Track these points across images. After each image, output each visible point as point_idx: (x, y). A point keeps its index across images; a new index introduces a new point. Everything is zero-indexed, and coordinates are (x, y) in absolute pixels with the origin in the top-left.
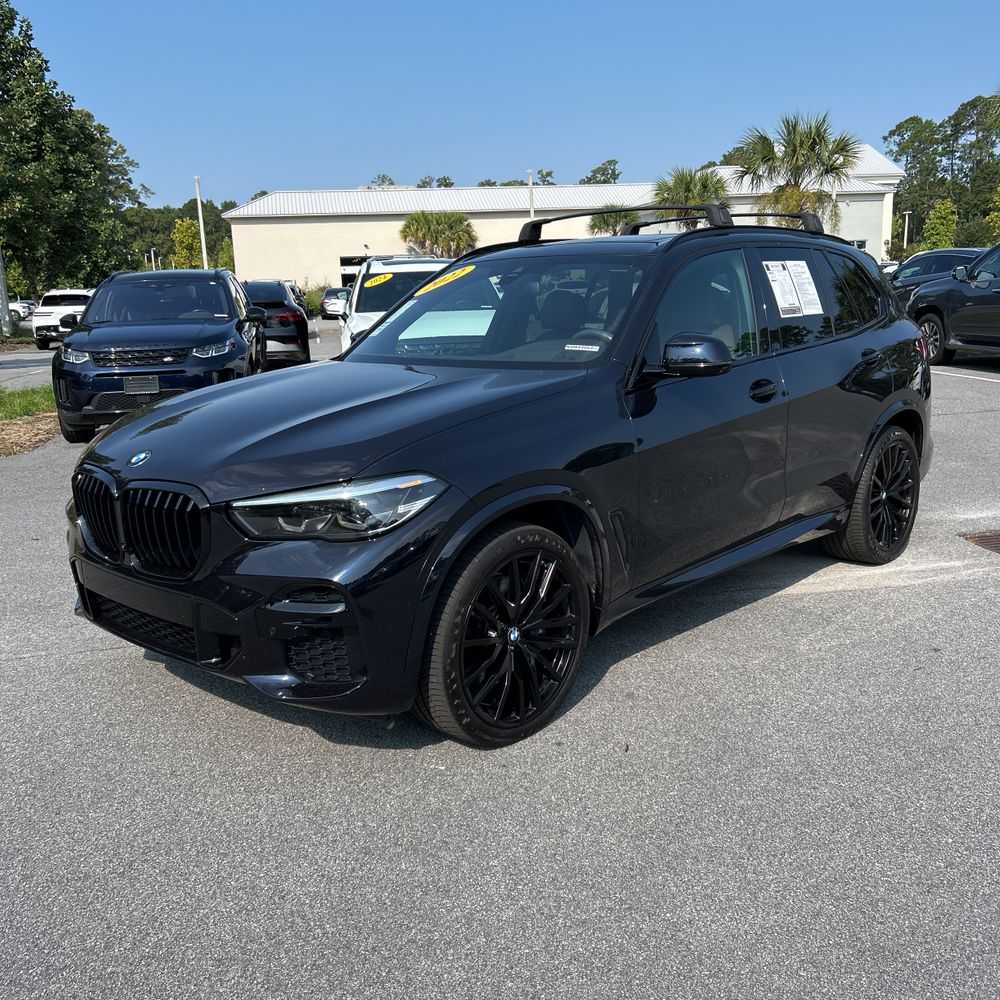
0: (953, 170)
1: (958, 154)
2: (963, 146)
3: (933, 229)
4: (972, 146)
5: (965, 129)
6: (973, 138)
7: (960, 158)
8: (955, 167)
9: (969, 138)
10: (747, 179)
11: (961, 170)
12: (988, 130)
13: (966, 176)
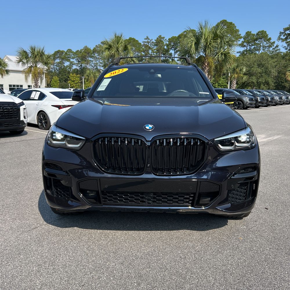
0: (54, 69)
1: (55, 65)
2: (57, 63)
3: (53, 84)
4: (59, 63)
5: (56, 58)
6: (59, 61)
7: (56, 66)
8: (55, 68)
9: (58, 61)
10: (21, 63)
11: (56, 69)
12: (63, 59)
13: (58, 71)
